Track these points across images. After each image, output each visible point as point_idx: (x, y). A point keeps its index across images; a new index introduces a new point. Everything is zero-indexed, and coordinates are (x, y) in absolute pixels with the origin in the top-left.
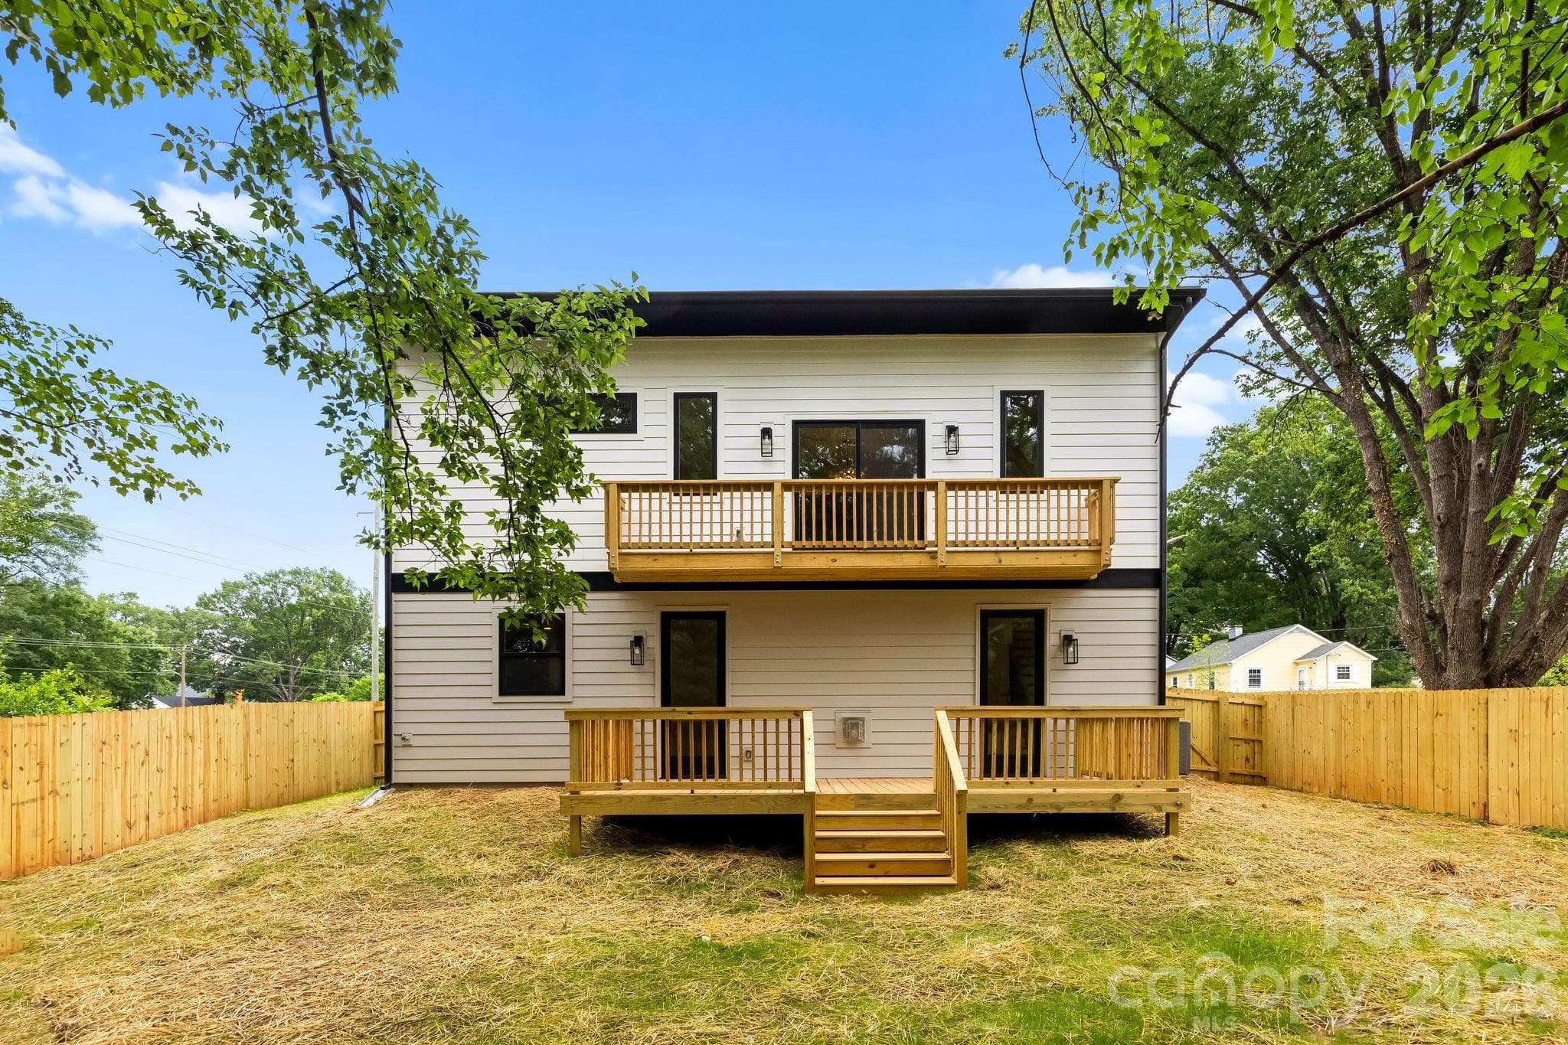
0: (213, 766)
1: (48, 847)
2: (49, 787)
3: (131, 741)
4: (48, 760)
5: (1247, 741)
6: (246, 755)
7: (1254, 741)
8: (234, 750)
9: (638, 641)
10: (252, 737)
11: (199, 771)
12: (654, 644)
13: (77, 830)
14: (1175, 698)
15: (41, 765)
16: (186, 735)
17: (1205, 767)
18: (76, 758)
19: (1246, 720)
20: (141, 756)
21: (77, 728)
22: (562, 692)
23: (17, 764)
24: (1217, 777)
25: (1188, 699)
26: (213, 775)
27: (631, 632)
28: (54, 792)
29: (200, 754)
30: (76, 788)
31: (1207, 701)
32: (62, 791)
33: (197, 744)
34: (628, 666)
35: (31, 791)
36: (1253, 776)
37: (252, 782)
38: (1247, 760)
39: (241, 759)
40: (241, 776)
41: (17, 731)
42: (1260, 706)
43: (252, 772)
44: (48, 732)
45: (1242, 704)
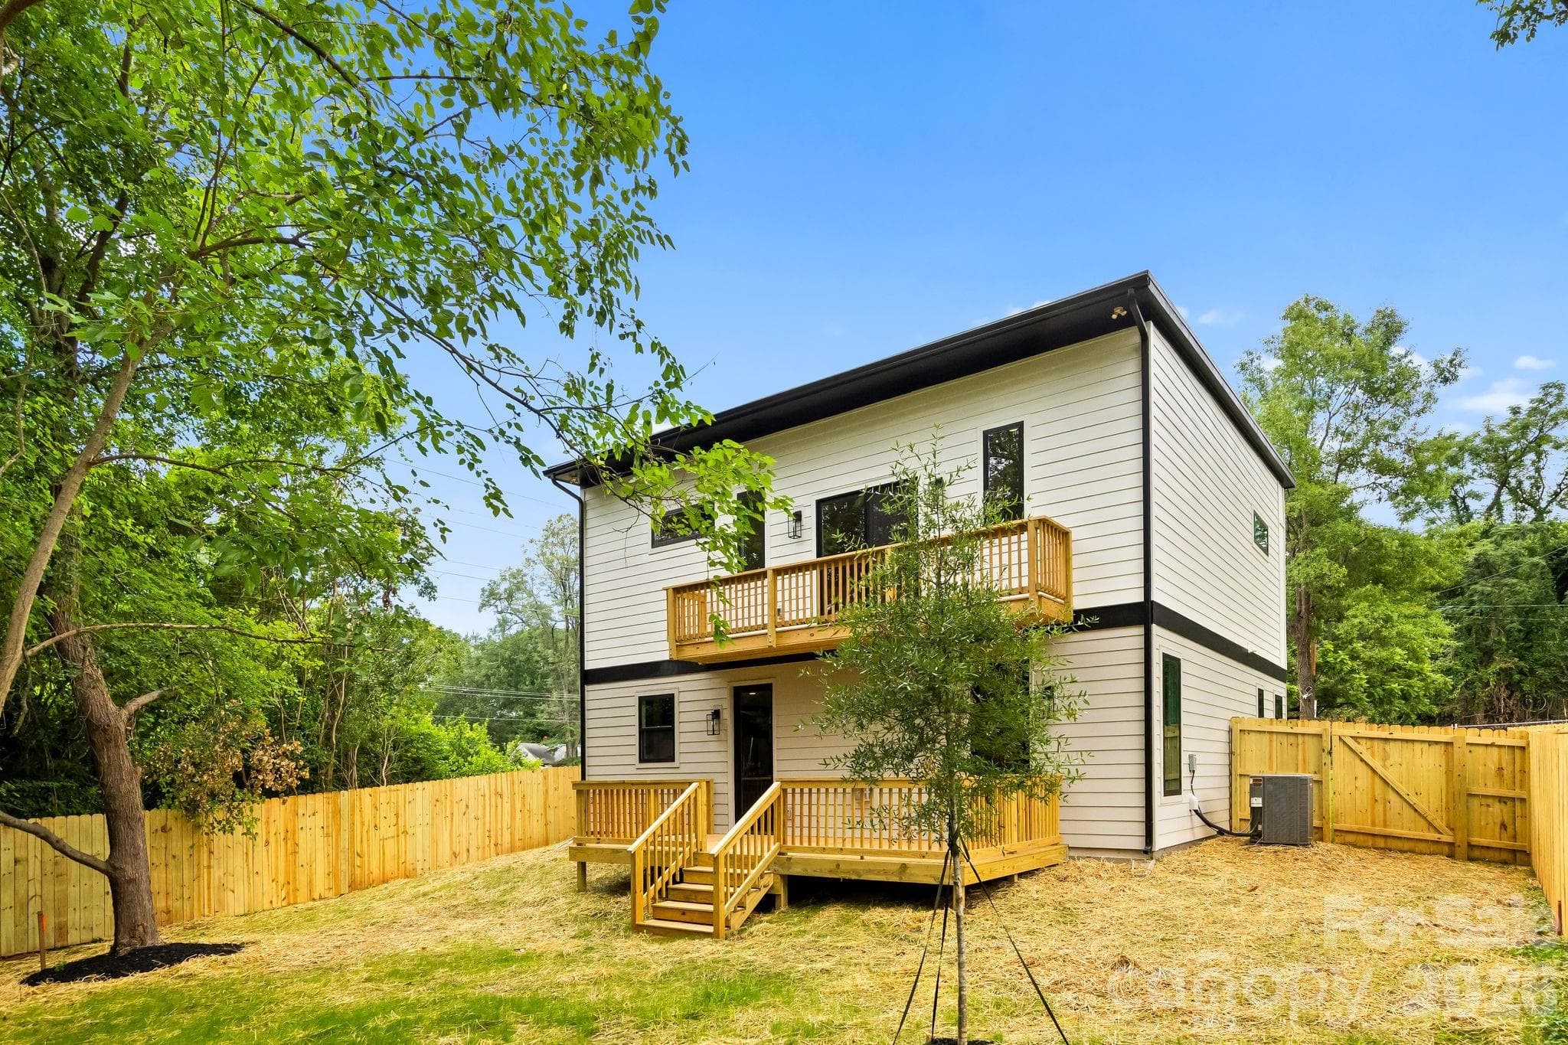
0: (518, 815)
1: (402, 867)
2: (401, 829)
3: (456, 799)
4: (401, 812)
5: (1502, 800)
6: (546, 807)
7: (1513, 799)
8: (536, 803)
9: (716, 715)
10: (551, 793)
11: (507, 819)
12: (728, 716)
13: (420, 856)
14: (1386, 740)
15: (397, 815)
16: (497, 793)
17: (1434, 836)
18: (419, 811)
19: (1501, 769)
20: (463, 809)
21: (420, 791)
22: (673, 760)
23: (383, 814)
24: (1451, 852)
25: (1407, 741)
26: (518, 823)
27: (710, 707)
28: (405, 832)
29: (507, 807)
30: (419, 830)
31: (1437, 743)
32: (410, 832)
33: (505, 799)
34: (705, 737)
35: (392, 831)
36: (1514, 852)
37: (551, 827)
38: (1503, 826)
39: (541, 811)
40: (542, 823)
41: (383, 795)
42: (1523, 748)
43: (551, 818)
44: (401, 794)
45: (1493, 745)
